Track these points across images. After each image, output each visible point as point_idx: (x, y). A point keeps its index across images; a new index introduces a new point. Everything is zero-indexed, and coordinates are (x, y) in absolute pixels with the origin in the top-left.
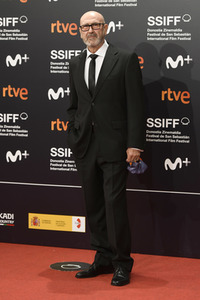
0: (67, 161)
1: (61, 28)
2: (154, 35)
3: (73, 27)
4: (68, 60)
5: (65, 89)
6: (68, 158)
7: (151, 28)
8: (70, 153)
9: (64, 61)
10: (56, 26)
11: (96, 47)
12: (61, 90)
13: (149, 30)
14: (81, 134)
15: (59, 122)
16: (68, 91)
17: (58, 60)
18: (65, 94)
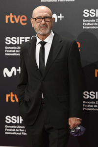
0: (19, 127)
1: (14, 19)
2: (89, 24)
3: (23, 18)
4: (19, 45)
5: (17, 68)
6: (19, 124)
7: (86, 18)
8: (21, 120)
9: (16, 45)
10: (9, 18)
11: (45, 36)
12: (14, 69)
13: (84, 21)
14: (31, 107)
15: (12, 95)
16: (19, 70)
17: (11, 45)
18: (17, 72)
